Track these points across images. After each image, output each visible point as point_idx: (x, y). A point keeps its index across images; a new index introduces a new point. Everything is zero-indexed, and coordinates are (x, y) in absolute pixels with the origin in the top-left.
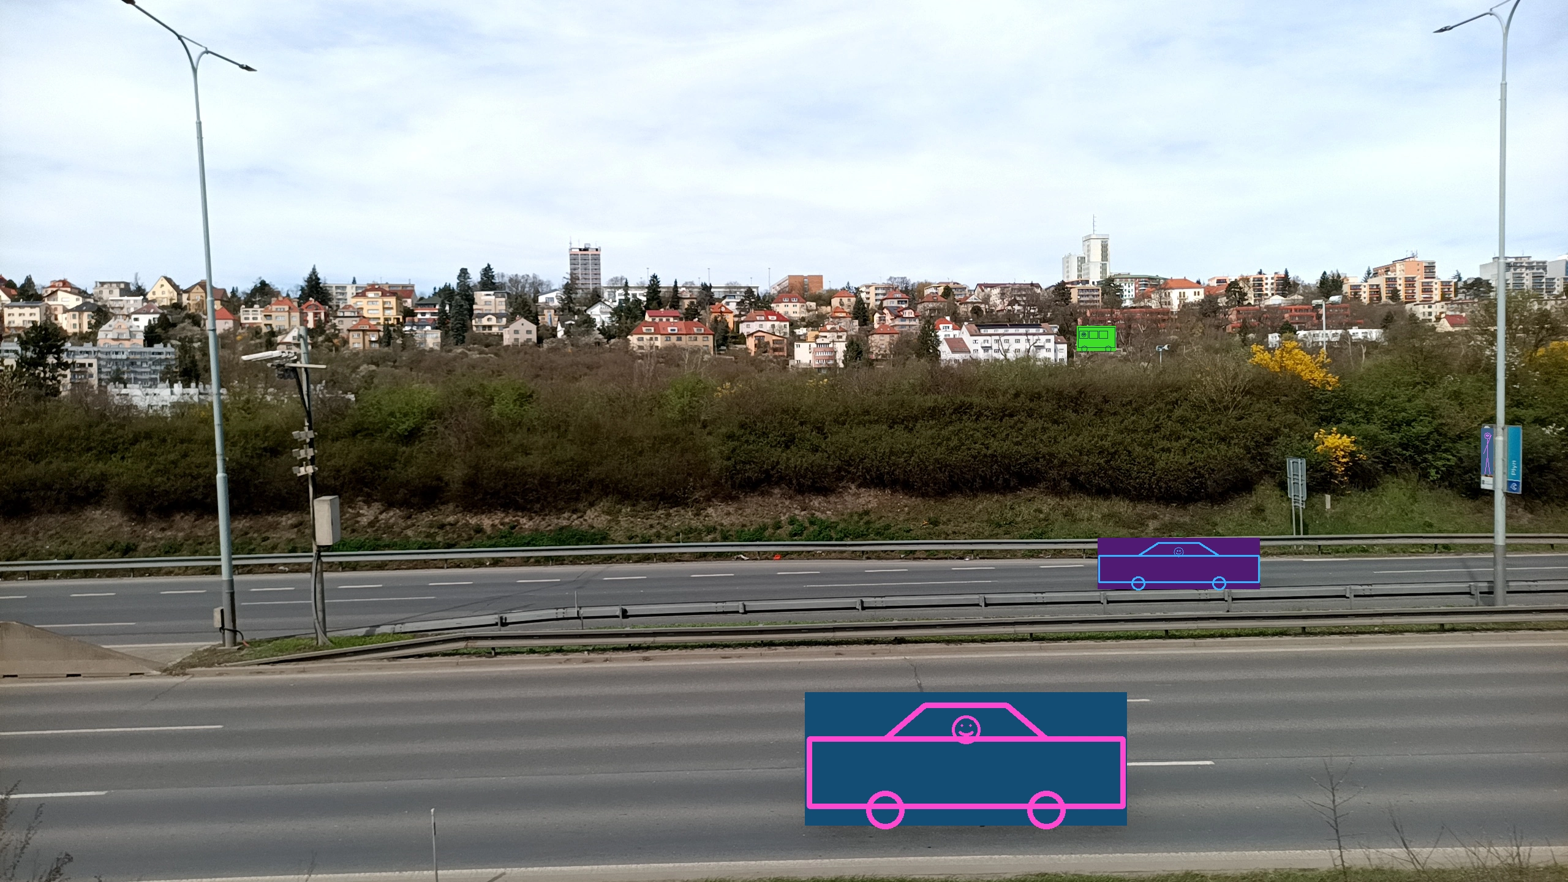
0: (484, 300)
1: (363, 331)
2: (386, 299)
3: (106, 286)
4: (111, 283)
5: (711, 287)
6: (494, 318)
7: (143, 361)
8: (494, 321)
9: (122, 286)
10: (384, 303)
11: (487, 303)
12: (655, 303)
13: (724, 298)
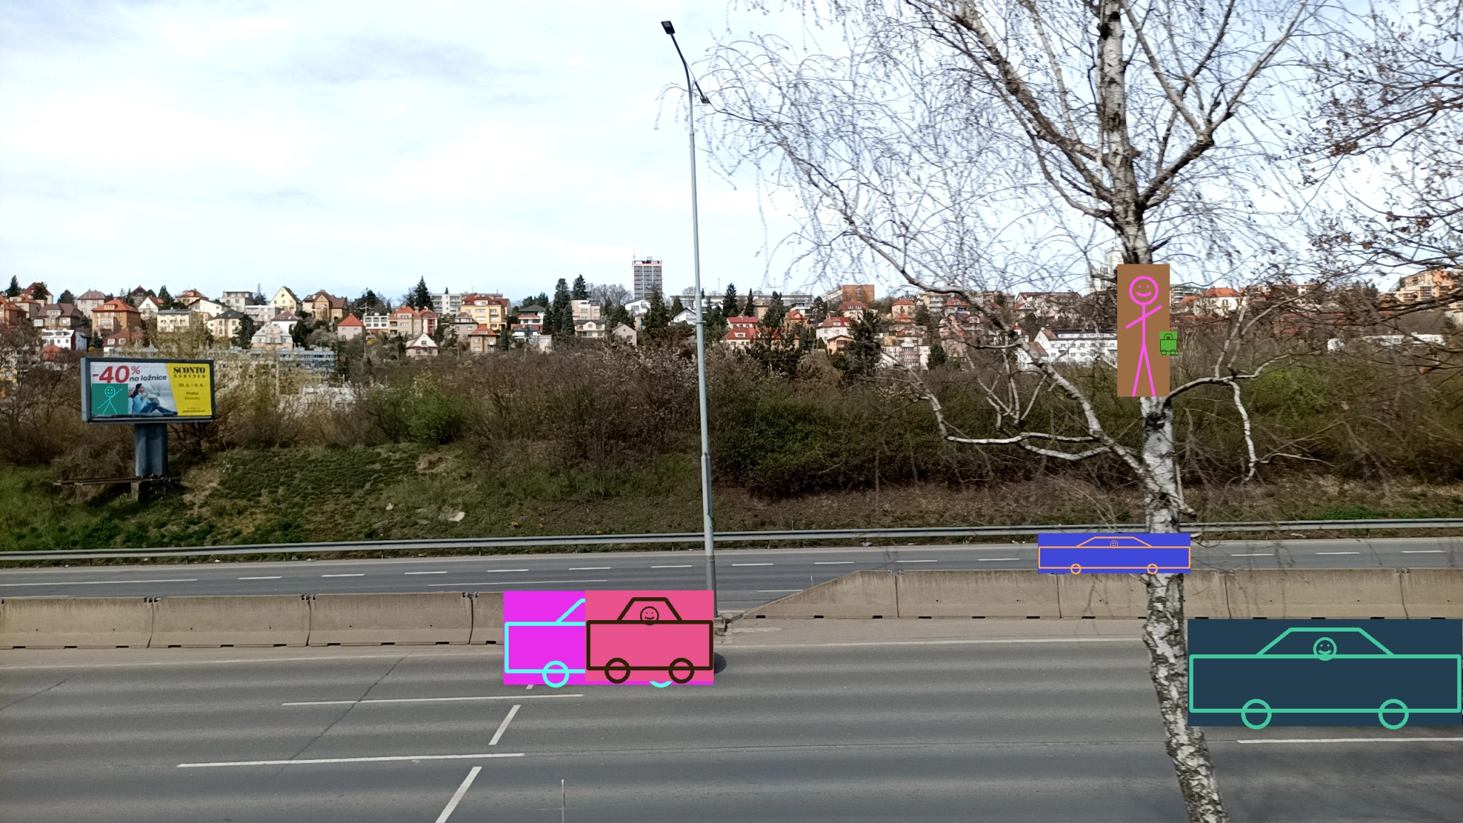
0: (578, 307)
1: (483, 336)
2: (492, 308)
3: (233, 296)
4: (236, 293)
5: (781, 296)
6: (594, 325)
7: (308, 363)
8: (594, 327)
9: (247, 296)
10: (491, 311)
11: (583, 311)
12: (732, 311)
13: (793, 306)
